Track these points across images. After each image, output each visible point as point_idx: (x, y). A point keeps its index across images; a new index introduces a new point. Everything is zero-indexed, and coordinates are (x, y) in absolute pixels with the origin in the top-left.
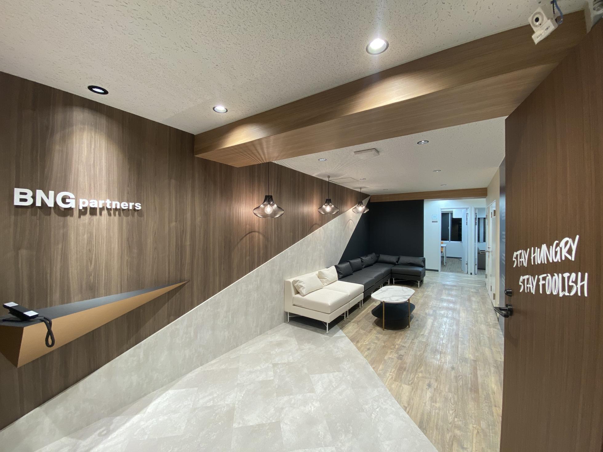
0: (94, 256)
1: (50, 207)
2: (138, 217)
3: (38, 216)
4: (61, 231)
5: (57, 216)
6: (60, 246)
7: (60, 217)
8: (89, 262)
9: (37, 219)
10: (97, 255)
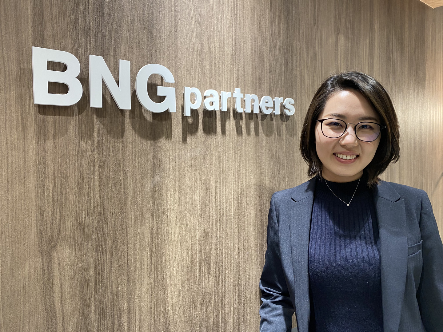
0: (214, 247)
1: (122, 111)
2: (288, 136)
3: (96, 138)
4: (149, 184)
5: (138, 138)
6: (147, 228)
7: (144, 142)
8: (206, 267)
9: (94, 150)
10: (220, 245)
